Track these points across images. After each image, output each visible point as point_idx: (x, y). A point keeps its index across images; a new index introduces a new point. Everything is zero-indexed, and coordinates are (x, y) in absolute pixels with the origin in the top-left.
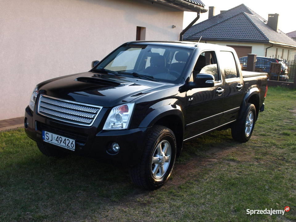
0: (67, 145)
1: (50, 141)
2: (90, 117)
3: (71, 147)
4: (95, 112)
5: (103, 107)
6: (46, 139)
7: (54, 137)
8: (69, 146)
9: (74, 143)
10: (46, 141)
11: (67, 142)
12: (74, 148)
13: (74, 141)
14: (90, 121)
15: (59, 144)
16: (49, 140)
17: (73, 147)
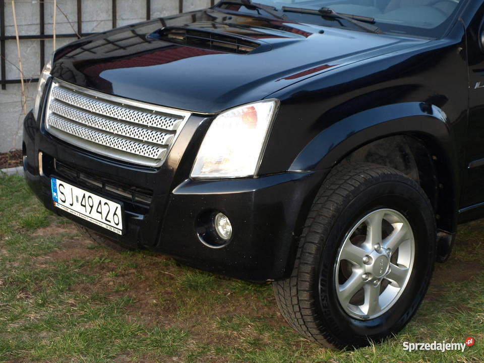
0: (104, 218)
1: (70, 207)
2: (160, 142)
3: (113, 224)
4: (171, 128)
5: (193, 115)
6: (60, 201)
7: (77, 198)
8: (110, 222)
9: (119, 212)
10: (60, 207)
11: (105, 209)
12: (120, 226)
13: (119, 206)
14: (159, 153)
15: (87, 214)
16: (67, 204)
17: (117, 224)
